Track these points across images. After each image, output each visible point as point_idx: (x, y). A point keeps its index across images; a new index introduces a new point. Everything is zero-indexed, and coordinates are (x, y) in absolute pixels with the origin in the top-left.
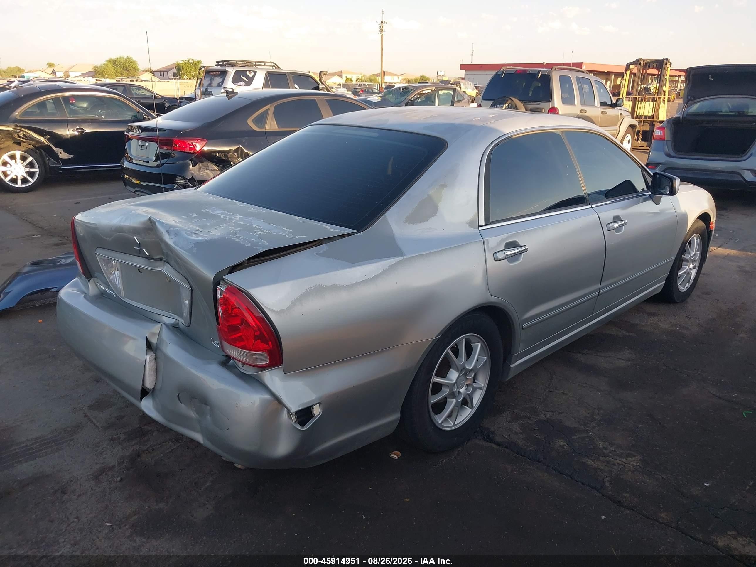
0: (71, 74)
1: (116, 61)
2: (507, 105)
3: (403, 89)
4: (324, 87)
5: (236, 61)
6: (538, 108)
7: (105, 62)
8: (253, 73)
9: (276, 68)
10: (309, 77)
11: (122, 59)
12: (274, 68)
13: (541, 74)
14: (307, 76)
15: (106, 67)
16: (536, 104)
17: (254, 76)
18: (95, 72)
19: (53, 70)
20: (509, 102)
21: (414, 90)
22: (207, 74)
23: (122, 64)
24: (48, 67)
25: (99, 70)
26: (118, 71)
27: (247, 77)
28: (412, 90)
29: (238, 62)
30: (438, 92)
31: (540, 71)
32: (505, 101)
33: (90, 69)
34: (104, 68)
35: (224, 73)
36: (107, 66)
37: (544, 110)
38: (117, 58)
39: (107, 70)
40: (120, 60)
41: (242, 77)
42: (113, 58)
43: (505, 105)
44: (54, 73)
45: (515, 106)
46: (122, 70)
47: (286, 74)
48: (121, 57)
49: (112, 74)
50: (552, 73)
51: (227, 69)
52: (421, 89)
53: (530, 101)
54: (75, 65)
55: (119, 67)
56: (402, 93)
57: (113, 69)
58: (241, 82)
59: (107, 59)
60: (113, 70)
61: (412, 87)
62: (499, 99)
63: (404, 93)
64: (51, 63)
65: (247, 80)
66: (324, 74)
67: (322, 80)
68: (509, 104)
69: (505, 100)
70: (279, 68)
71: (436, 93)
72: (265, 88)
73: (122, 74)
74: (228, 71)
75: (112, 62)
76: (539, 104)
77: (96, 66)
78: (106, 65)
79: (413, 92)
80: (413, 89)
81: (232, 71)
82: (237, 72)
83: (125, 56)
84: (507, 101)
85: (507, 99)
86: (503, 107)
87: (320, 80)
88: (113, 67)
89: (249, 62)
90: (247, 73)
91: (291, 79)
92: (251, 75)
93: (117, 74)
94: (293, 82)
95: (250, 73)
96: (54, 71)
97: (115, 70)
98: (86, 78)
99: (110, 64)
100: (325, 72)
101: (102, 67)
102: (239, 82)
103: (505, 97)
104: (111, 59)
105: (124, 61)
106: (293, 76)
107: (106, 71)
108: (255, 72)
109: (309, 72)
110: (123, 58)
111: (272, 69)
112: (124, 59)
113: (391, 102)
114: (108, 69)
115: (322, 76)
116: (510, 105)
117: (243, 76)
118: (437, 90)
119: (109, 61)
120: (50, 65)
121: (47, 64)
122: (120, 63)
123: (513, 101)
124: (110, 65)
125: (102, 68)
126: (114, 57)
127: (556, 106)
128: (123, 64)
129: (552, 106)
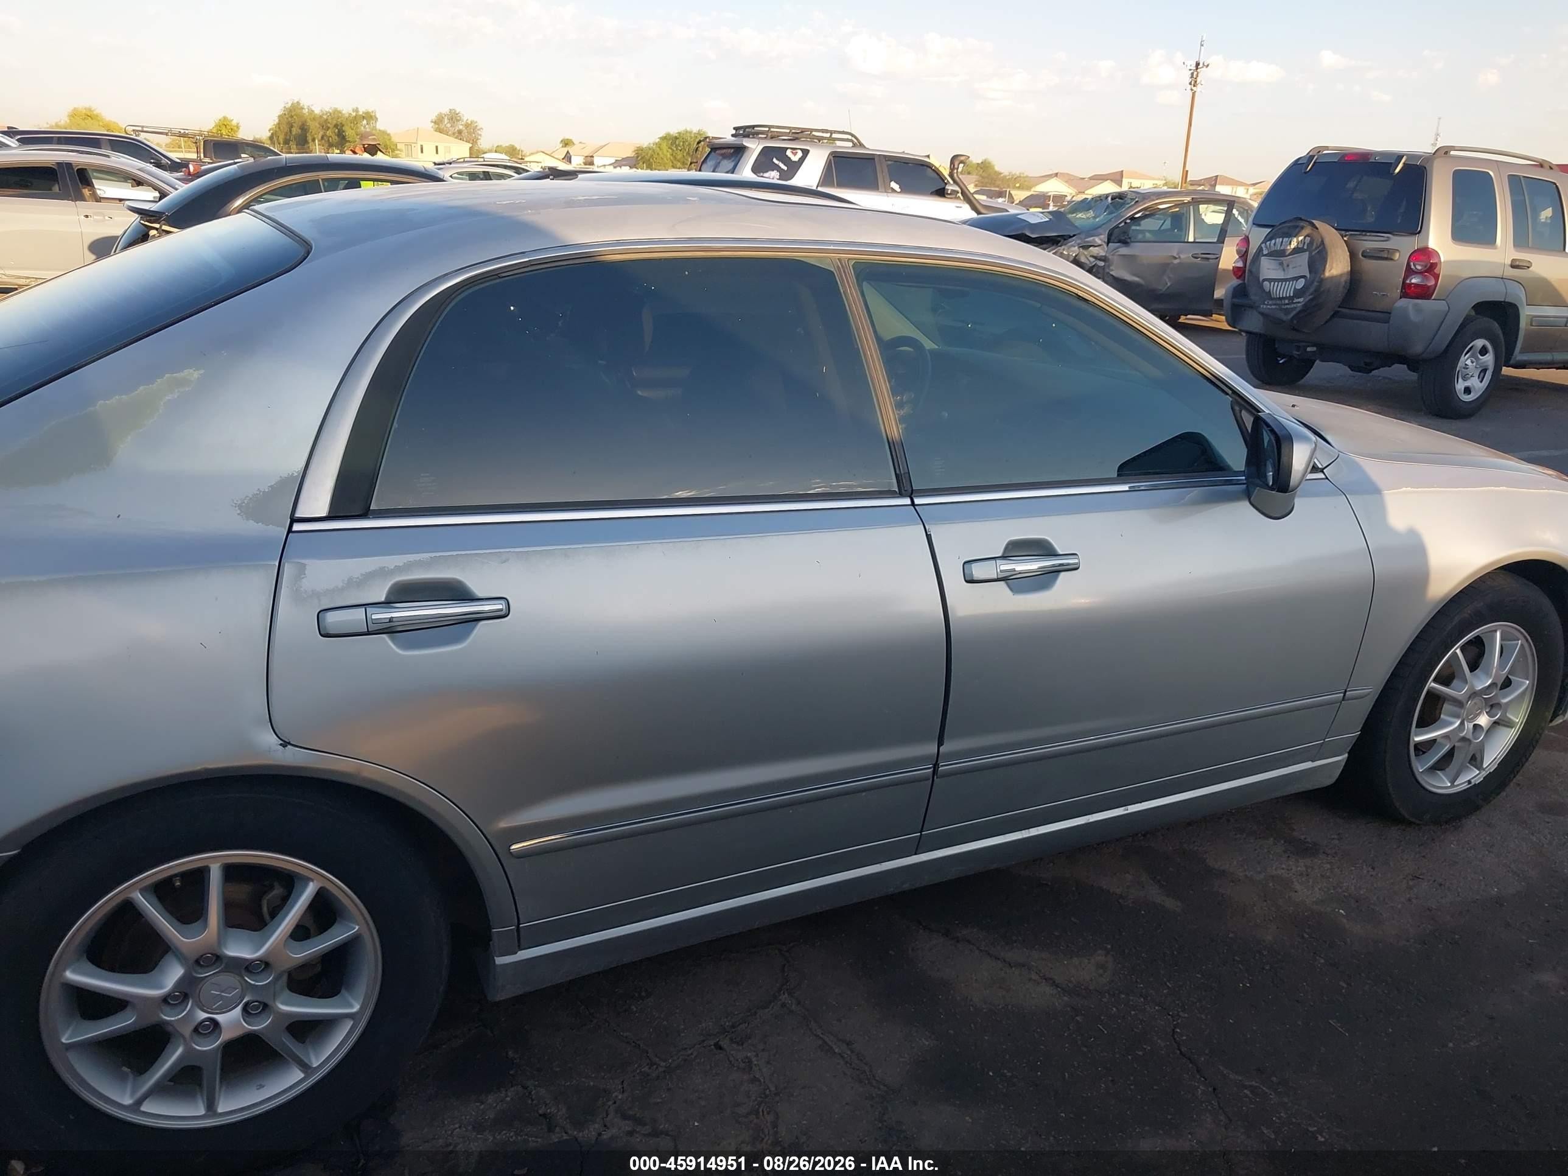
0: (597, 161)
1: (676, 138)
2: (1301, 238)
3: (1112, 199)
4: (957, 188)
5: (770, 127)
6: (1382, 250)
7: (658, 140)
8: (800, 154)
9: (854, 145)
10: (927, 166)
11: (688, 135)
12: (850, 144)
13: (1404, 163)
14: (922, 165)
15: (658, 149)
16: (1377, 238)
17: (802, 160)
18: (637, 157)
19: (568, 152)
20: (1308, 230)
21: (1137, 202)
22: (713, 153)
23: (687, 143)
24: (563, 147)
25: (644, 154)
26: (678, 157)
27: (786, 160)
28: (1132, 199)
29: (772, 130)
30: (1196, 207)
31: (1402, 157)
32: (1297, 230)
33: (629, 153)
34: (654, 151)
35: (738, 151)
36: (659, 147)
37: (1397, 255)
38: (679, 133)
39: (658, 154)
40: (685, 136)
41: (775, 160)
42: (672, 133)
43: (1295, 240)
44: (568, 158)
45: (1320, 240)
46: (685, 154)
47: (874, 159)
48: (687, 132)
49: (667, 164)
50: (1433, 163)
51: (745, 144)
52: (1154, 200)
53: (1364, 231)
54: (604, 144)
55: (680, 151)
56: (1111, 207)
57: (668, 154)
58: (773, 170)
59: (662, 134)
60: (669, 156)
61: (1133, 194)
62: (1284, 223)
63: (1115, 207)
64: (568, 139)
65: (785, 168)
66: (962, 162)
67: (955, 175)
68: (1305, 238)
69: (1297, 227)
70: (861, 145)
71: (1191, 207)
72: (821, 186)
73: (684, 162)
74: (748, 147)
75: (670, 139)
76: (1388, 239)
77: (639, 147)
78: (658, 145)
79: (1132, 205)
80: (1134, 199)
81: (755, 147)
82: (765, 151)
83: (695, 130)
84: (1302, 228)
85: (1302, 224)
86: (1290, 244)
87: (951, 175)
88: (670, 150)
89: (803, 131)
90: (789, 153)
91: (886, 170)
92: (795, 158)
93: (675, 162)
94: (888, 176)
95: (795, 154)
96: (568, 155)
97: (672, 155)
98: (619, 168)
99: (665, 144)
100: (962, 158)
101: (650, 149)
102: (767, 172)
103: (1301, 219)
104: (668, 134)
105: (691, 138)
106: (889, 163)
107: (657, 157)
108: (806, 153)
109: (928, 156)
110: (691, 132)
111: (845, 146)
112: (693, 136)
113: (1076, 227)
114: (660, 153)
115: (956, 166)
116: (1308, 239)
117: (777, 159)
118: (1196, 202)
119: (663, 138)
120: (566, 143)
121: (562, 141)
122: (683, 142)
123: (1317, 229)
124: (664, 146)
125: (650, 151)
126: (674, 131)
127: (1432, 244)
128: (690, 144)
129: (1421, 245)
